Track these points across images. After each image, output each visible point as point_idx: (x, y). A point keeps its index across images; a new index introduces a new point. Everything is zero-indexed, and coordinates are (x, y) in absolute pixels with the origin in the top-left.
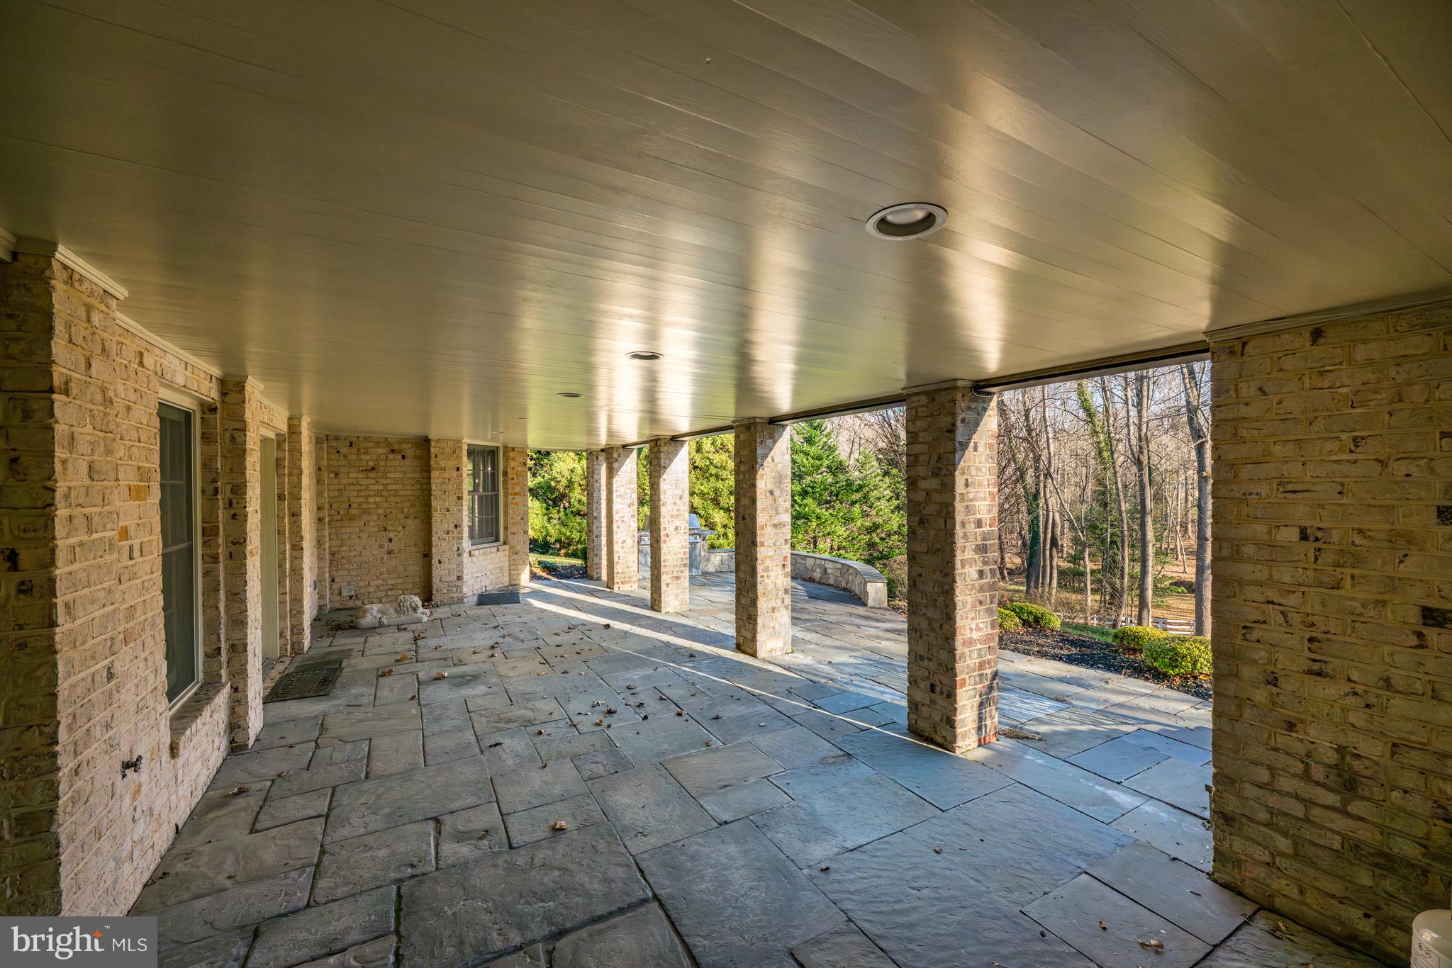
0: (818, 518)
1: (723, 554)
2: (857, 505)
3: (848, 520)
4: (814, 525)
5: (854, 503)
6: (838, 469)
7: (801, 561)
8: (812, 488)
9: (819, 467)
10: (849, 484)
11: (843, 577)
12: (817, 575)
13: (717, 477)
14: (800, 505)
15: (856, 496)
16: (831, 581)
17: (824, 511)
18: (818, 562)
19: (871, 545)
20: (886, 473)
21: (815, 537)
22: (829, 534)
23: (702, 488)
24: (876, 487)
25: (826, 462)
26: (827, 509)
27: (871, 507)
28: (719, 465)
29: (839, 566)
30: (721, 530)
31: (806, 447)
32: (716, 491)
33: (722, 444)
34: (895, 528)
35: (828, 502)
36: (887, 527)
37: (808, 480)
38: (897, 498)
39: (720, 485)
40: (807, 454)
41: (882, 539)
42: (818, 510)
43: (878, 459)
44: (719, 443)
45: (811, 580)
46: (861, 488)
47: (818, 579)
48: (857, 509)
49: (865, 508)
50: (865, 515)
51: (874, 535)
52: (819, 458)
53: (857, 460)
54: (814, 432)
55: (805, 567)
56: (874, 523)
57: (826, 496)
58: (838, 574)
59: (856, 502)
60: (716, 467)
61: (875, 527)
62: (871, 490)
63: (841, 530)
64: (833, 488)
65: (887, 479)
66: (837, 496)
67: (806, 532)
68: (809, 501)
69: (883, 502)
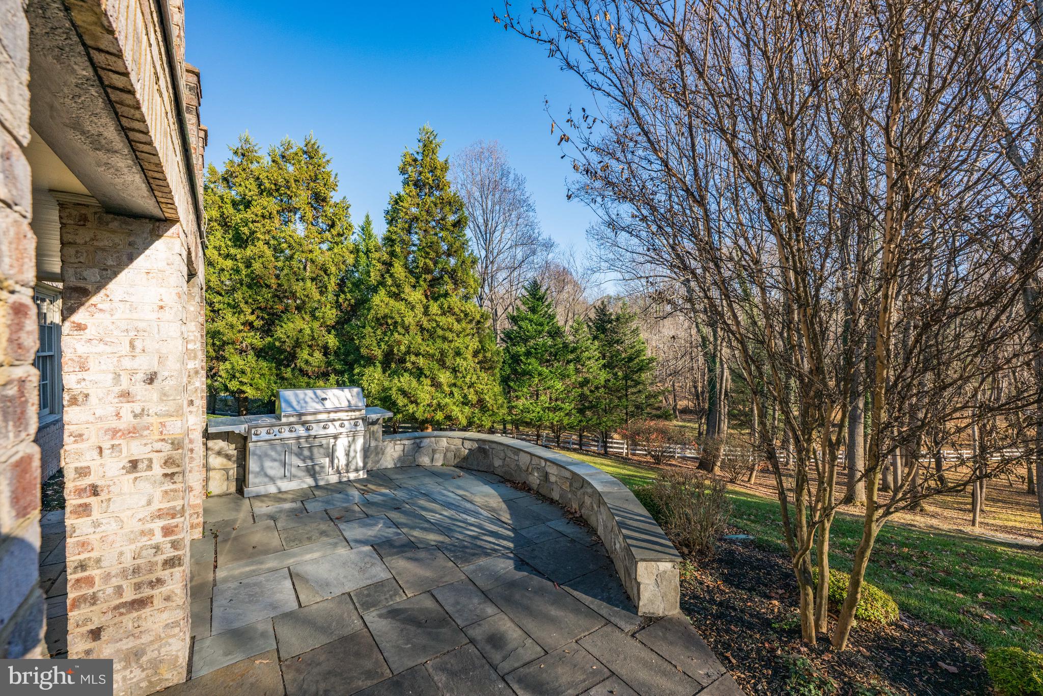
0: (540, 374)
1: (406, 442)
2: (572, 364)
3: (563, 377)
4: (536, 380)
5: (569, 362)
6: (556, 333)
7: (512, 456)
8: (535, 349)
9: (540, 332)
10: (566, 346)
11: (574, 493)
12: (534, 479)
13: (444, 339)
14: (525, 364)
15: (571, 357)
16: (556, 496)
17: (544, 369)
18: (535, 461)
19: (583, 397)
20: (595, 338)
21: (537, 391)
22: (548, 388)
23: (428, 349)
24: (587, 349)
25: (547, 328)
26: (547, 367)
27: (583, 365)
28: (446, 327)
29: (568, 475)
30: (447, 389)
31: (530, 315)
32: (443, 353)
33: (449, 307)
34: (603, 383)
35: (548, 361)
36: (596, 383)
37: (532, 343)
38: (604, 358)
39: (445, 346)
40: (531, 321)
41: (591, 391)
42: (540, 368)
43: (589, 326)
44: (446, 306)
45: (525, 487)
46: (574, 350)
47: (535, 487)
48: (571, 366)
49: (579, 366)
50: (577, 371)
51: (585, 388)
52: (541, 324)
53: (572, 327)
54: (536, 303)
55: (518, 465)
56: (585, 378)
57: (547, 356)
58: (566, 487)
59: (571, 361)
60: (443, 329)
61: (586, 382)
62: (583, 351)
63: (559, 385)
64: (552, 350)
65: (596, 343)
66: (555, 356)
67: (530, 386)
68: (533, 360)
69: (592, 361)
